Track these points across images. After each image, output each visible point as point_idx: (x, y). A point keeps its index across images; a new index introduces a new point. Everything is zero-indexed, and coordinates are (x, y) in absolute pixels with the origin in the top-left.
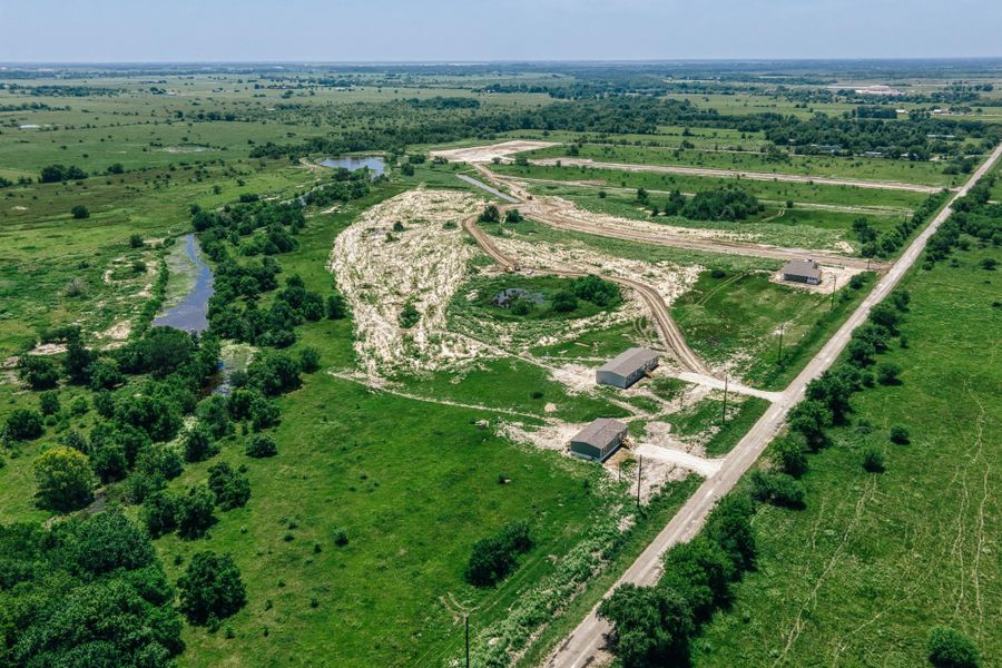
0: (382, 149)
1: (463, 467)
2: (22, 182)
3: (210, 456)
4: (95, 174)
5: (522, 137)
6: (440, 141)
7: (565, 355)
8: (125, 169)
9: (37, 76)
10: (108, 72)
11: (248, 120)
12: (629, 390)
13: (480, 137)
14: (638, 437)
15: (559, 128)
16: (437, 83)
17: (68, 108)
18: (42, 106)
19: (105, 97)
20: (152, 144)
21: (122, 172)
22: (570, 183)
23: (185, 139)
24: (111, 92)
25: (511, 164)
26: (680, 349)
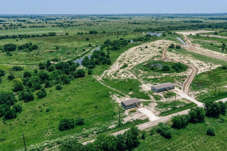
0: (165, 31)
1: (93, 101)
2: (86, 33)
3: (49, 87)
4: (100, 33)
5: (205, 30)
6: (182, 30)
7: (151, 81)
8: (106, 32)
9: (112, 16)
10: (126, 15)
11: (142, 24)
12: (158, 93)
13: (193, 29)
14: (144, 105)
15: (219, 28)
16: (198, 17)
17: (110, 21)
18: (106, 21)
19: (120, 19)
20: (117, 28)
21: (105, 33)
22: (206, 41)
23: (125, 27)
24: (122, 18)
25: (194, 36)
26: (187, 85)
